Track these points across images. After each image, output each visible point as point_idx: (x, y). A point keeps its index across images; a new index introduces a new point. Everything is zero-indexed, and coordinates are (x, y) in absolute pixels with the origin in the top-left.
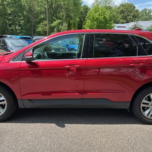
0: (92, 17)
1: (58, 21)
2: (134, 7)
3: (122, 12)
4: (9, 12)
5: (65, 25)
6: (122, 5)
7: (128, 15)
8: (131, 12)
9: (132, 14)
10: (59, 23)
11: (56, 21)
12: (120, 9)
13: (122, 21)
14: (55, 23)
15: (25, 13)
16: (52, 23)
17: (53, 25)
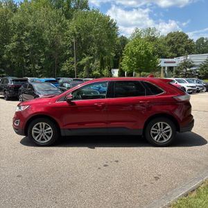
0: (130, 52)
1: (88, 58)
2: (187, 37)
3: (171, 43)
4: (27, 49)
5: (97, 62)
6: (170, 35)
7: (179, 47)
8: (182, 43)
9: (184, 46)
10: (90, 60)
11: (85, 57)
12: (168, 40)
13: (171, 54)
14: (84, 60)
15: (47, 49)
16: (80, 60)
17: (81, 62)
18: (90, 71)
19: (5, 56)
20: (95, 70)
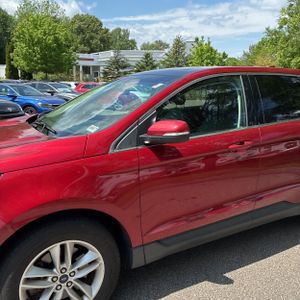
2: (101, 24)
3: (80, 31)
8: (96, 31)
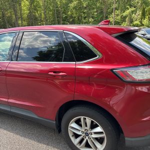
1: (130, 10)
4: (85, 6)
5: (139, 12)
10: (132, 12)
11: (128, 9)
14: (127, 12)
15: (98, 5)
16: (124, 12)
17: (124, 14)
18: (131, 21)
19: (69, 13)
20: (136, 20)
